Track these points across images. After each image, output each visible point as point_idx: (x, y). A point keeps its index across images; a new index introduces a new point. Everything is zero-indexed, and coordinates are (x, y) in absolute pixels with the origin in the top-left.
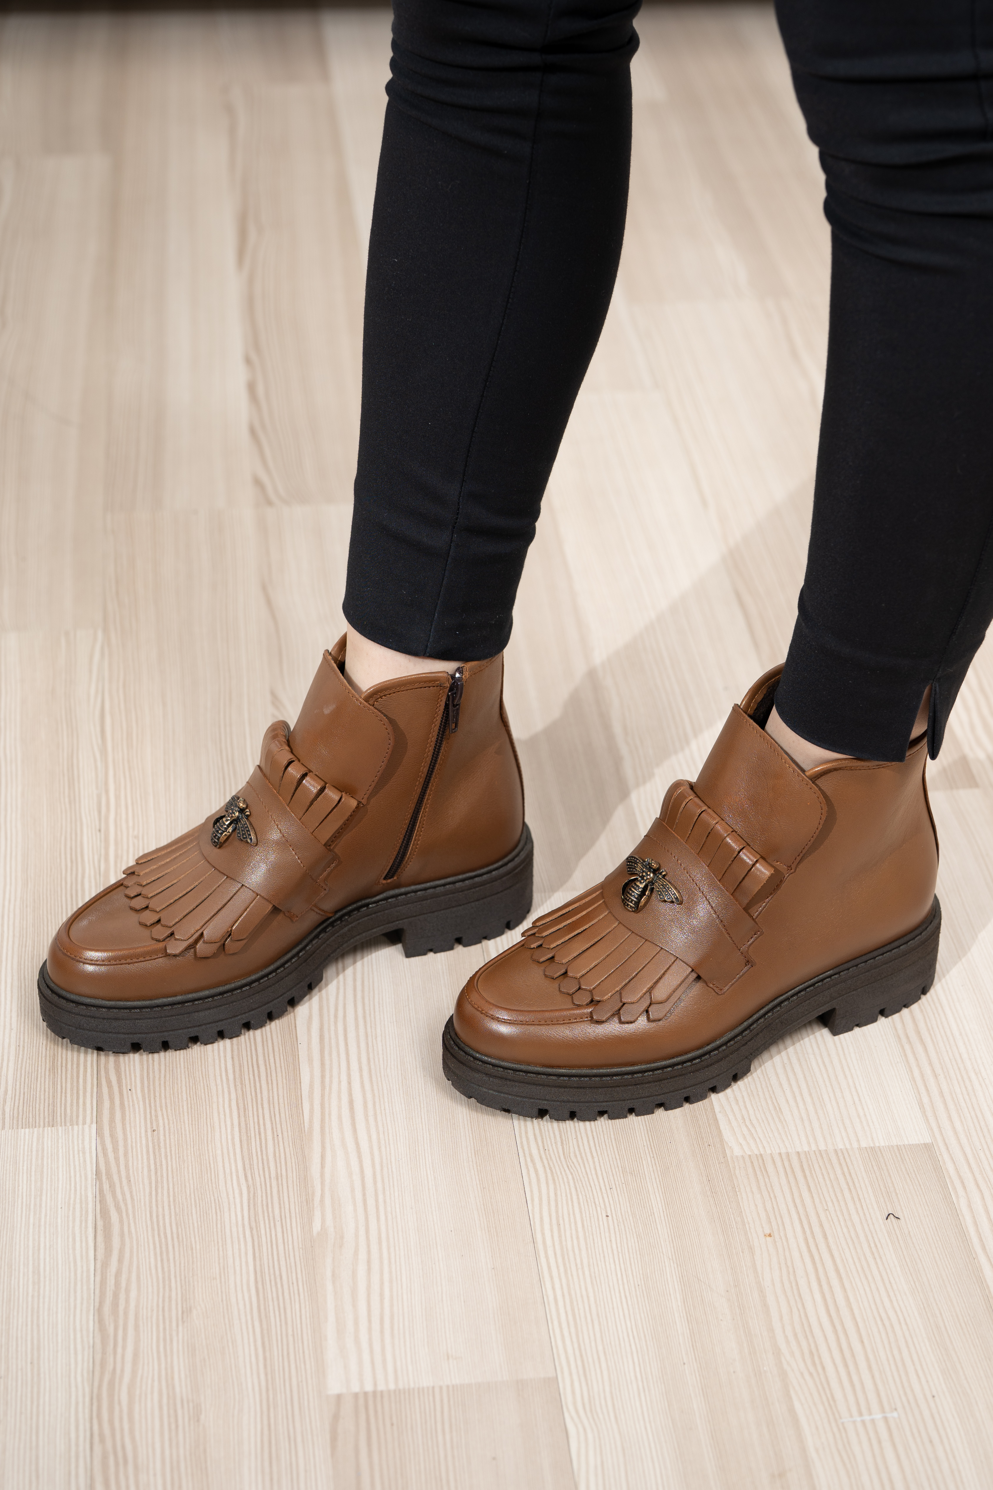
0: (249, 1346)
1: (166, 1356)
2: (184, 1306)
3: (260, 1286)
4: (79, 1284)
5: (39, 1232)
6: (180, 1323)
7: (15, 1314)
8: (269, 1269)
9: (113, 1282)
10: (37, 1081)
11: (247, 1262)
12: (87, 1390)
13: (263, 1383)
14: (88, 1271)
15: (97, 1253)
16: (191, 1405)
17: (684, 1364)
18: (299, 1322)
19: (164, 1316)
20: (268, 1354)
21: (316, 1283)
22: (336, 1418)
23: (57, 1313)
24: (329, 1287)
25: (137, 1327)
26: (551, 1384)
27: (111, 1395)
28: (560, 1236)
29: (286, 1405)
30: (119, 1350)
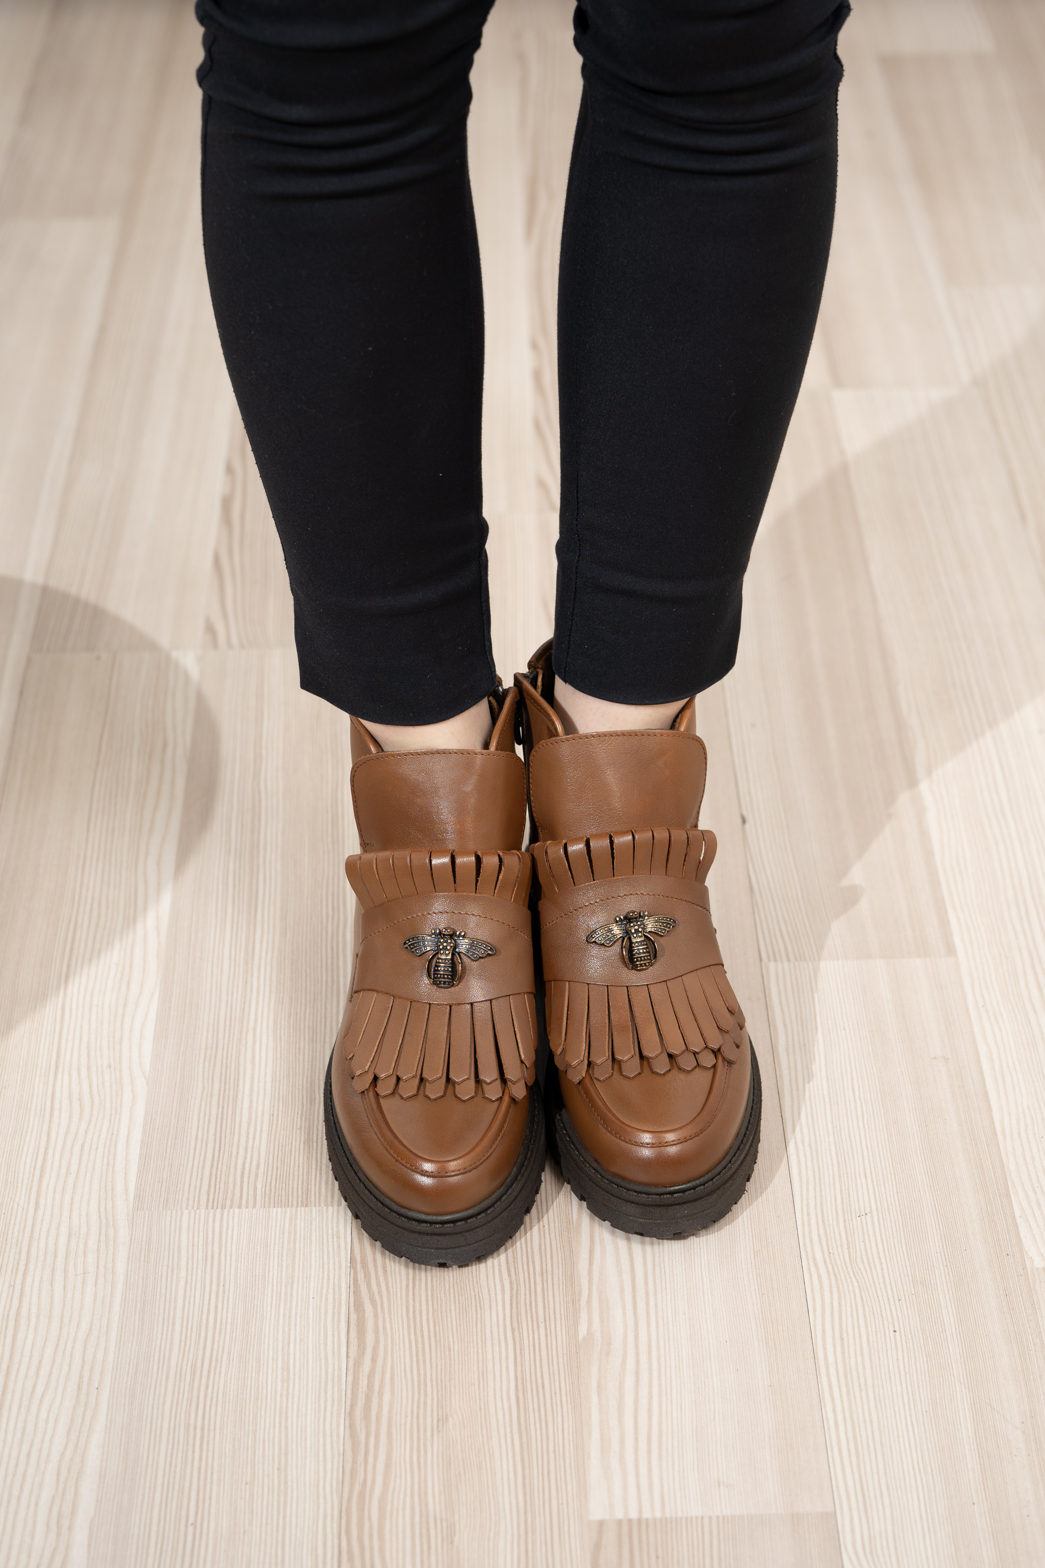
0: (508, 1461)
1: (419, 1468)
2: (440, 1414)
3: (521, 1395)
4: (330, 1383)
5: (290, 1324)
6: (435, 1432)
7: (263, 1413)
8: (531, 1377)
9: (366, 1383)
10: (291, 1155)
11: (507, 1368)
12: (336, 1502)
13: (521, 1504)
14: (340, 1369)
15: (349, 1350)
16: (445, 1524)
17: (974, 1504)
18: (561, 1437)
19: (418, 1423)
20: (527, 1472)
21: (580, 1395)
22: (598, 1546)
23: (306, 1414)
24: (595, 1399)
25: (389, 1434)
26: (829, 1519)
27: (361, 1510)
28: (843, 1352)
29: (545, 1529)
30: (371, 1459)
